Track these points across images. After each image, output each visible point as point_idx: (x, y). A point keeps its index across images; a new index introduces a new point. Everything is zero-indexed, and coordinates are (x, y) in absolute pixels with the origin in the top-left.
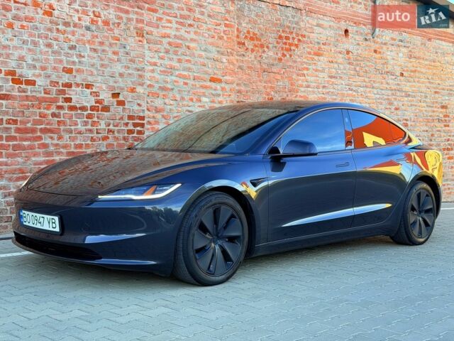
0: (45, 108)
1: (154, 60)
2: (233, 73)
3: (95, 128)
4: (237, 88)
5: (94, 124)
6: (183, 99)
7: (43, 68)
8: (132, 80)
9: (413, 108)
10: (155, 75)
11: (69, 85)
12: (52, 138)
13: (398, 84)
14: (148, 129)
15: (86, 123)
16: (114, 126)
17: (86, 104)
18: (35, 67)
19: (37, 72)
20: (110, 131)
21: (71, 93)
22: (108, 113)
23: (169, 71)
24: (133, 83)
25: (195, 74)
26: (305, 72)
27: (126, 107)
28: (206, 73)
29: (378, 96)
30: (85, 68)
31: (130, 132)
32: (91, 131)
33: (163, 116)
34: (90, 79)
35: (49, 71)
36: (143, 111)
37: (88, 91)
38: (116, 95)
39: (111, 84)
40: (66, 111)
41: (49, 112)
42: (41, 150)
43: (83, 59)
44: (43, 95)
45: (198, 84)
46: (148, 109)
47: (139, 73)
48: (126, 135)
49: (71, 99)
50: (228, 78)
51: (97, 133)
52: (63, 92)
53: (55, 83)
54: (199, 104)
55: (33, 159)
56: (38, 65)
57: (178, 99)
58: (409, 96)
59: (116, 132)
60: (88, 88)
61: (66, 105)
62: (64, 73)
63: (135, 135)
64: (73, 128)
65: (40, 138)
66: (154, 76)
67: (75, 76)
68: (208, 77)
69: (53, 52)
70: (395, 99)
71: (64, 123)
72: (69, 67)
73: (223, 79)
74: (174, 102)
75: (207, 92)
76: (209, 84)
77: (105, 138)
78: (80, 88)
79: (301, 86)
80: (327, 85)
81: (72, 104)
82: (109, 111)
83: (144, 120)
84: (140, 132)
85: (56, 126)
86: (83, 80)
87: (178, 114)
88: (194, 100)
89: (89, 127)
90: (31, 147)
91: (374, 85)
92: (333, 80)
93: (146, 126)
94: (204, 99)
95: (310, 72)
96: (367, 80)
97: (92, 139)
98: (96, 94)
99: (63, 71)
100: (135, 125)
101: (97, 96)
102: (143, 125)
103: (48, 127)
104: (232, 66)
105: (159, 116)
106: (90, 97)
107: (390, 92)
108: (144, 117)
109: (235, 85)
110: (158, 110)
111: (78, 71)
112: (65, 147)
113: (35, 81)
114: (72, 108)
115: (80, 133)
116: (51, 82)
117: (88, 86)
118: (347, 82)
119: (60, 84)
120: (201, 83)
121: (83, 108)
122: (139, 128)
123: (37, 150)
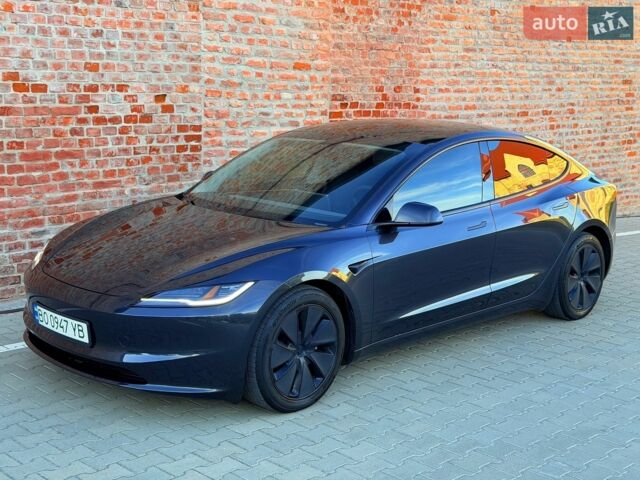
0: (60, 124)
1: (214, 44)
2: (327, 54)
3: (132, 146)
4: (333, 76)
5: (130, 141)
6: (255, 96)
7: (57, 67)
8: (184, 74)
9: (583, 86)
10: (216, 65)
11: (94, 89)
12: (72, 165)
13: (563, 54)
14: (206, 143)
15: (119, 141)
16: (159, 142)
17: (118, 114)
18: (45, 65)
19: (49, 72)
20: (153, 149)
21: (97, 99)
22: (150, 125)
23: (235, 58)
24: (185, 79)
25: (273, 60)
26: (430, 46)
27: (175, 113)
28: (289, 57)
29: (533, 73)
30: (115, 63)
31: (181, 149)
32: (125, 151)
33: (228, 123)
34: (124, 77)
35: (66, 71)
36: (199, 117)
37: (121, 95)
38: (160, 98)
39: (154, 82)
40: (92, 126)
41: (67, 128)
42: (57, 183)
43: (113, 50)
44: (57, 104)
45: (276, 73)
46: (206, 115)
47: (193, 63)
48: (176, 153)
49: (97, 107)
50: (319, 62)
51: (135, 153)
52: (85, 99)
53: (74, 87)
54: (278, 102)
55: (47, 195)
56: (49, 62)
57: (249, 98)
58: (578, 69)
59: (161, 151)
60: (121, 91)
61: (91, 116)
62: (86, 72)
63: (188, 152)
64: (101, 148)
65: (56, 166)
66: (214, 67)
67: (102, 75)
68: (291, 63)
69: (70, 42)
70: (558, 75)
71: (88, 143)
72: (93, 61)
73: (313, 64)
74: (243, 103)
75: (290, 84)
76: (292, 72)
77: (147, 160)
78: (110, 91)
79: (425, 66)
80: (460, 62)
81: (99, 115)
82: (151, 121)
83: (200, 130)
84: (195, 149)
85: (78, 148)
86: (114, 80)
87: (249, 119)
88: (272, 97)
89: (124, 146)
90: (44, 179)
91: (529, 57)
92: (470, 54)
93: (204, 139)
94: (285, 95)
95: (437, 45)
96: (519, 50)
97: (129, 163)
98: (132, 98)
99: (85, 68)
100: (188, 139)
101: (133, 101)
102: (198, 138)
103: (66, 149)
104: (325, 45)
105: (221, 123)
106: (124, 103)
107: (551, 66)
108: (201, 126)
109: (330, 72)
110: (220, 116)
111: (106, 67)
112: (91, 175)
113: (46, 86)
114: (99, 121)
115: (111, 154)
116: (69, 85)
117: (121, 88)
118: (490, 55)
119: (82, 87)
120: (281, 73)
121: (115, 120)
122: (193, 143)
123: (52, 183)
